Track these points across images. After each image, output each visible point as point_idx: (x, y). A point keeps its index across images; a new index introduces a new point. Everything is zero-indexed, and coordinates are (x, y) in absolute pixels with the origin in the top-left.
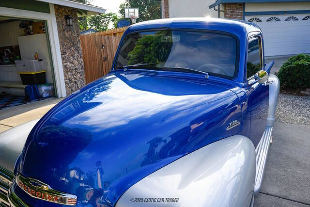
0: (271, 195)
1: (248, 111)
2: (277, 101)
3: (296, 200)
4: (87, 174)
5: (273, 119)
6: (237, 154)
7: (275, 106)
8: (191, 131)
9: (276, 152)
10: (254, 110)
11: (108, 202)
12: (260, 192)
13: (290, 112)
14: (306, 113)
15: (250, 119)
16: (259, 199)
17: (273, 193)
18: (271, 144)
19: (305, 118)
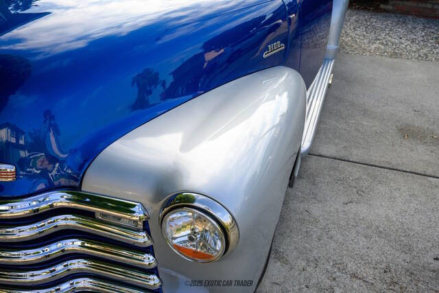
0: (325, 157)
1: (298, 34)
2: (343, 21)
3: (358, 161)
4: (30, 135)
5: (336, 47)
6: (277, 97)
7: (341, 27)
8: (206, 64)
9: (337, 98)
10: (306, 32)
11: (70, 172)
12: (310, 153)
13: (361, 37)
14: (384, 38)
15: (301, 47)
16: (308, 163)
17: (328, 154)
18: (329, 86)
19: (383, 47)
